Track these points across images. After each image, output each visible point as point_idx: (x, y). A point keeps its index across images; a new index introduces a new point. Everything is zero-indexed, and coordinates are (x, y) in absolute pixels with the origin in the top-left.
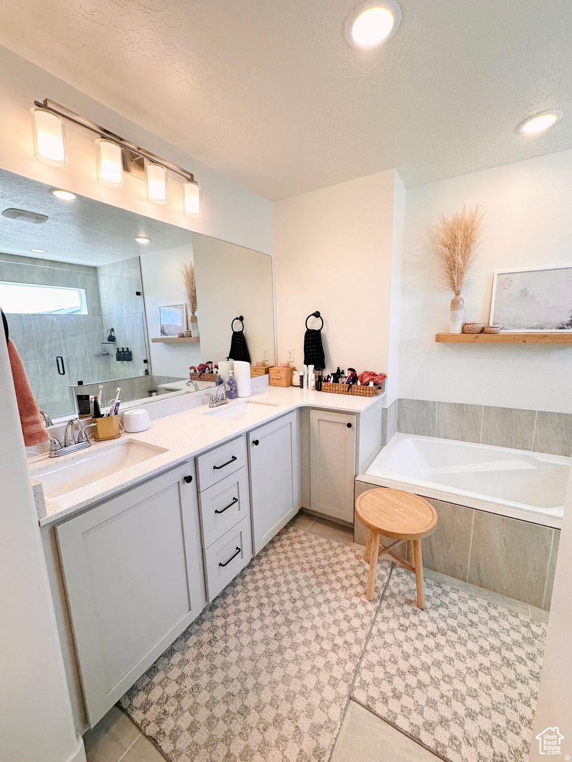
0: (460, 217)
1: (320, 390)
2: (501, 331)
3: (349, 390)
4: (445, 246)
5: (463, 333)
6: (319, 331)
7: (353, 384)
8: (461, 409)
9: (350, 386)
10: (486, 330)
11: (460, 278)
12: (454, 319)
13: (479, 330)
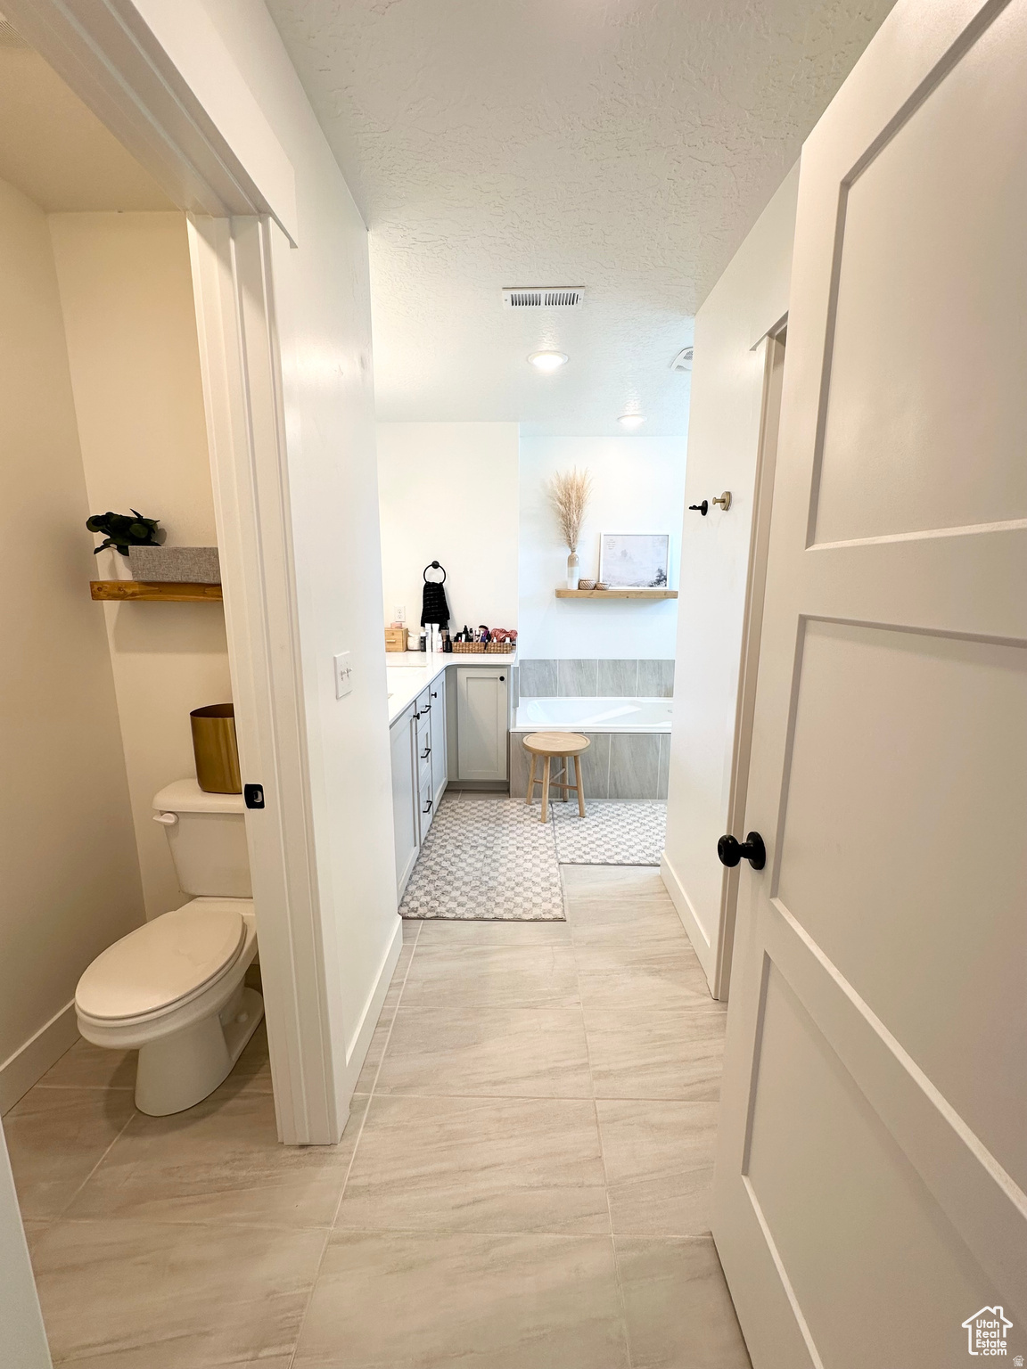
0: (571, 475)
1: (451, 651)
2: (610, 588)
3: (486, 649)
4: (561, 503)
5: (579, 589)
6: (441, 584)
7: (489, 641)
8: (579, 664)
9: (486, 645)
10: (599, 586)
11: (575, 536)
12: (571, 575)
13: (593, 586)
